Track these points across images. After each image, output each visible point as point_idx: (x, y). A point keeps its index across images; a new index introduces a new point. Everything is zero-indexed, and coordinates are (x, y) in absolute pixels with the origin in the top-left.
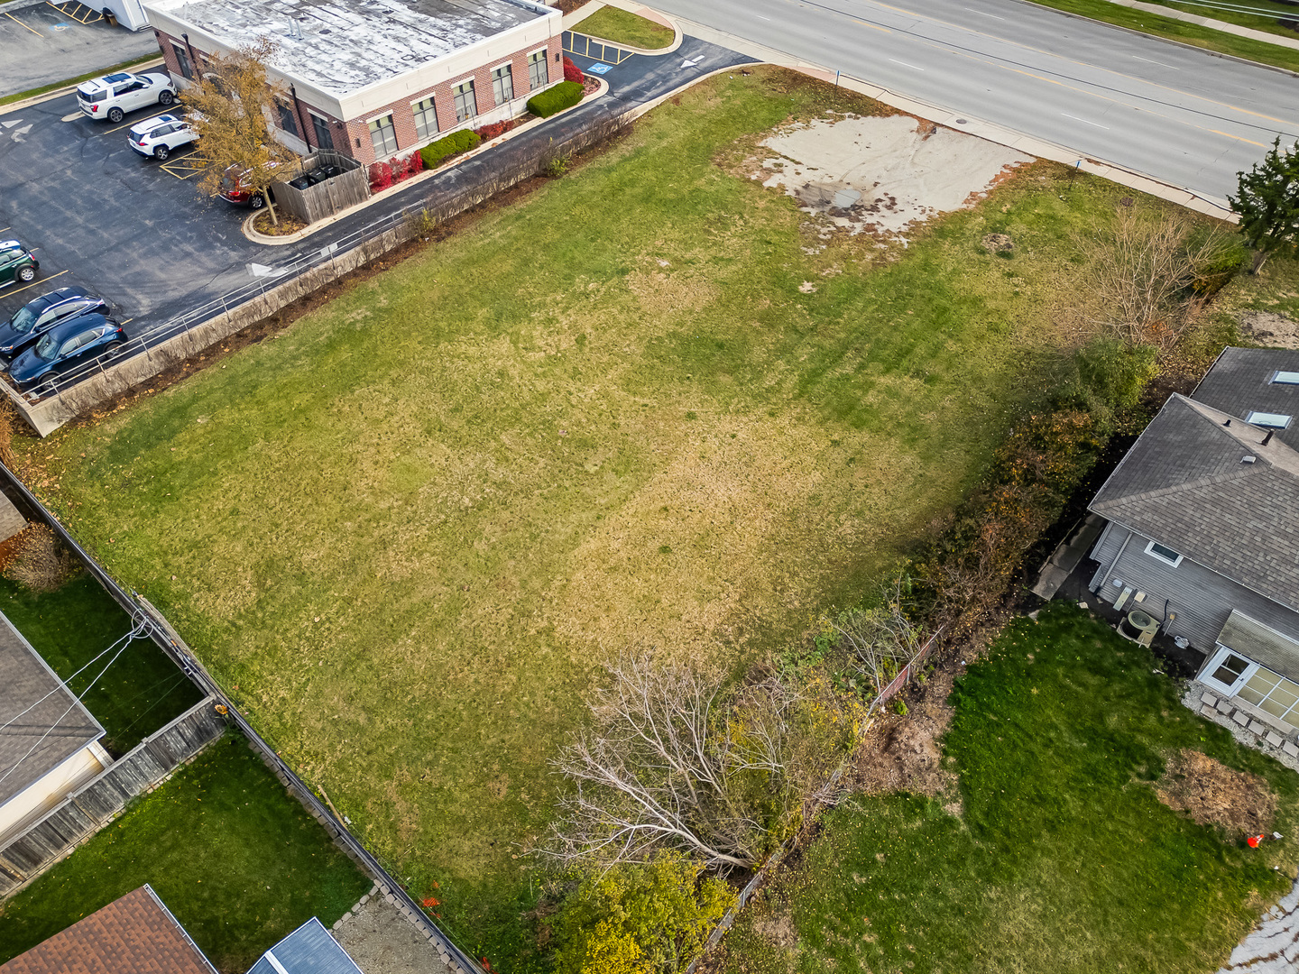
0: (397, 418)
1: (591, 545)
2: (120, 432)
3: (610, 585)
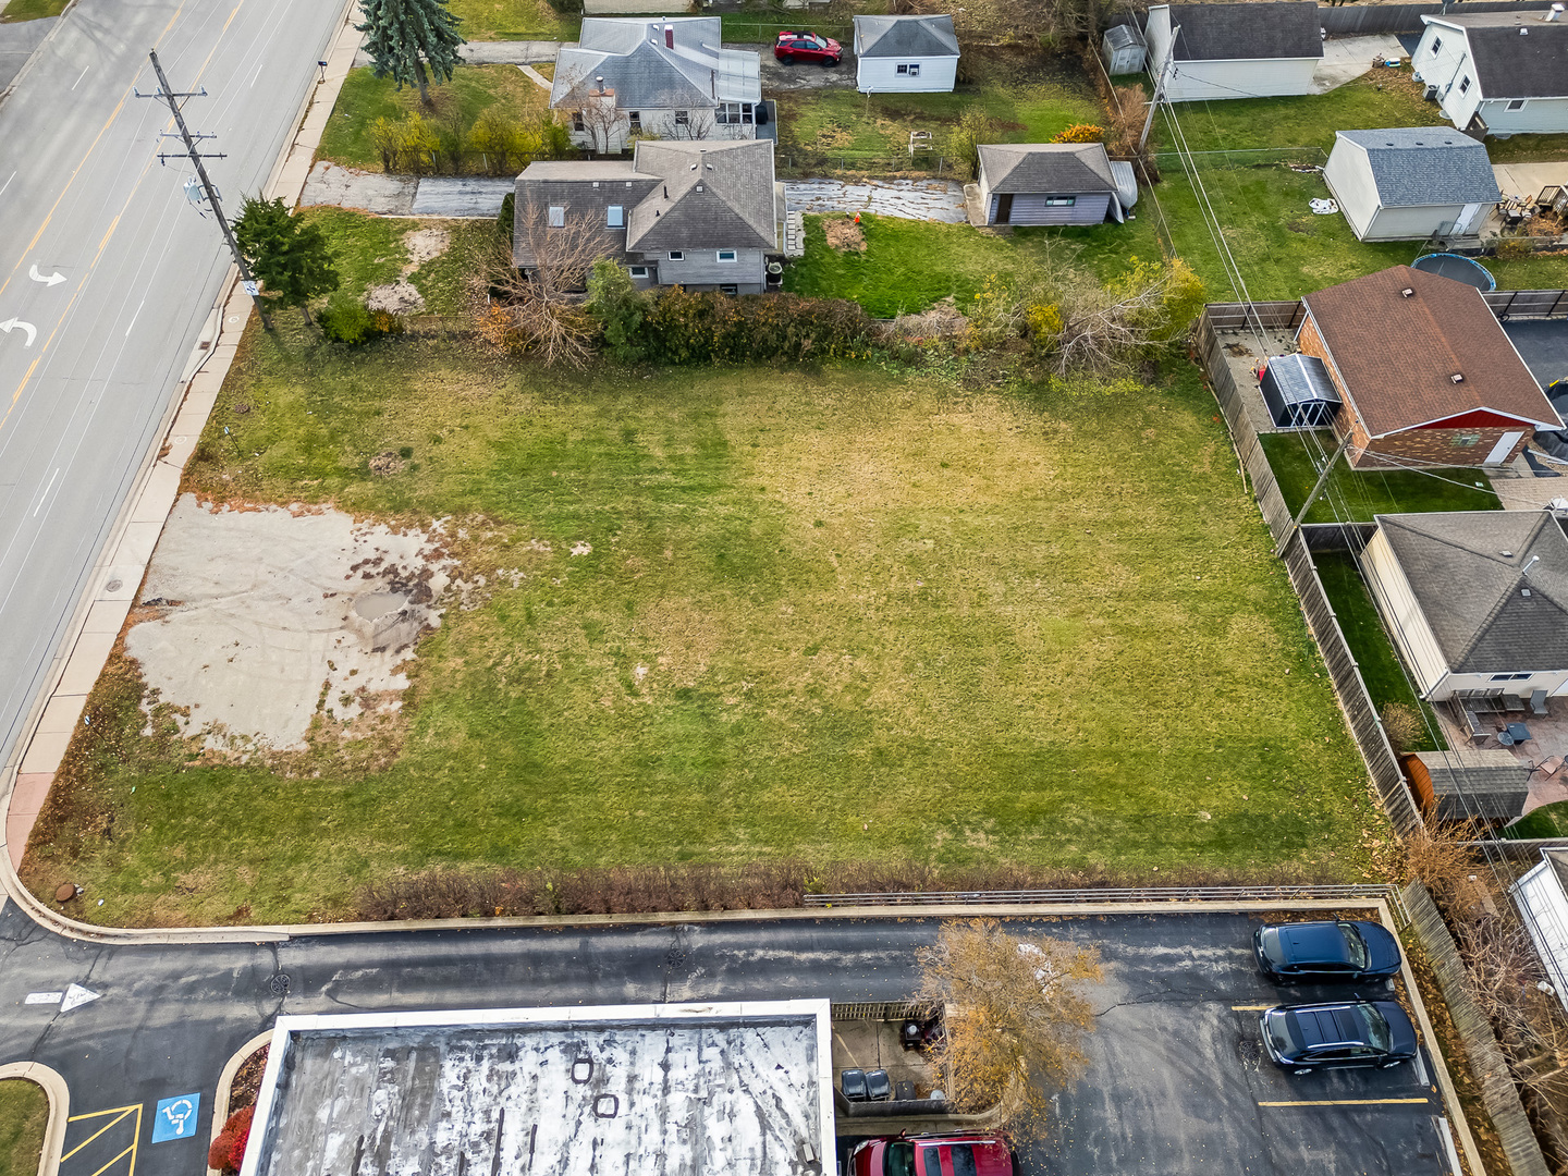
0: (1034, 690)
1: (986, 499)
2: (1289, 857)
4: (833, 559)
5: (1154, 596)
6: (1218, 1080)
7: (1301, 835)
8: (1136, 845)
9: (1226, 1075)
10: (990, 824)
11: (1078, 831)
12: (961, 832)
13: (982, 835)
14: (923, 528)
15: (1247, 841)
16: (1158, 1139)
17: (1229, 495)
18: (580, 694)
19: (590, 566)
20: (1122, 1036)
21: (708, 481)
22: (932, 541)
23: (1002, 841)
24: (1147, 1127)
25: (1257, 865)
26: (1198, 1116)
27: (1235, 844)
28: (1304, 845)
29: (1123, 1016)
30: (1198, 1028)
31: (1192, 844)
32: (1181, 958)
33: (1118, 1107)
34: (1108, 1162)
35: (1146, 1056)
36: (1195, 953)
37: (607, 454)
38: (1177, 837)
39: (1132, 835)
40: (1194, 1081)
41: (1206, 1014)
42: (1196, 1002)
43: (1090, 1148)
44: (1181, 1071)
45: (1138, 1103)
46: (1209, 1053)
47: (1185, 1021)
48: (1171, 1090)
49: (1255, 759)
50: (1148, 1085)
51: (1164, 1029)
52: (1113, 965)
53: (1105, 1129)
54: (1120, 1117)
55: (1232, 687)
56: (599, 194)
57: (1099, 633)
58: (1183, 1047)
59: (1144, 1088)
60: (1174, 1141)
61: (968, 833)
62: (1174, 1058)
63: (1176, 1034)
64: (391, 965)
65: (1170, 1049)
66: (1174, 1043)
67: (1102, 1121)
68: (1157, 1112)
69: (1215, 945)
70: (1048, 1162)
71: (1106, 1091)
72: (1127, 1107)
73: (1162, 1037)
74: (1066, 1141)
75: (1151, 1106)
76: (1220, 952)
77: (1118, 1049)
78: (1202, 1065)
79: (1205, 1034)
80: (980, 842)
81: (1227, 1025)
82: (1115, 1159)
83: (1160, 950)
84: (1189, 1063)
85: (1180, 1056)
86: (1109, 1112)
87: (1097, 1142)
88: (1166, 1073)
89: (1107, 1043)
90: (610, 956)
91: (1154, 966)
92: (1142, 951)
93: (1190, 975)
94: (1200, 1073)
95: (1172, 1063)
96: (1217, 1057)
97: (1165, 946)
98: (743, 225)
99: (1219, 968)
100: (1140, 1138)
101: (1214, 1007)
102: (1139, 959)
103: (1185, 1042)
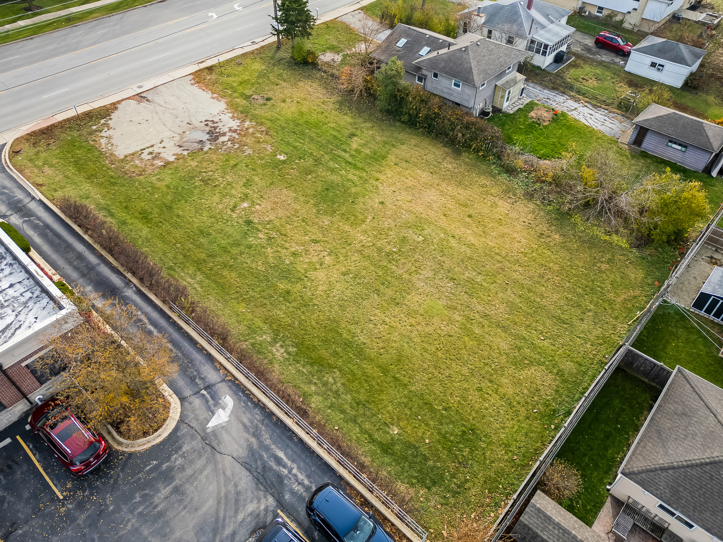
0: (387, 319)
1: (472, 239)
2: (412, 485)
3: (494, 234)
4: (370, 218)
5: (505, 329)
6: (228, 531)
7: (434, 483)
8: (343, 412)
9: (234, 534)
10: (292, 350)
11: (325, 384)
12: (277, 342)
13: (282, 350)
14: (426, 232)
15: (400, 459)
16: (167, 523)
17: (616, 318)
18: (216, 198)
19: (277, 165)
20: (216, 469)
21: (359, 165)
22: (423, 239)
23: (288, 359)
24: (170, 514)
25: (389, 473)
26: (196, 535)
27: (392, 454)
28: (429, 488)
29: (227, 462)
30: (252, 501)
31: (370, 436)
32: (285, 466)
33: (171, 493)
34: (135, 508)
35: (212, 488)
36: (295, 471)
37: (335, 136)
38: (367, 426)
39: (347, 406)
40: (217, 520)
41: (263, 500)
42: (267, 490)
43: (137, 495)
44: (217, 510)
45: (180, 501)
46: (240, 517)
47: (249, 493)
48: (201, 512)
49: (457, 431)
50: (196, 499)
51: (236, 486)
52: (253, 440)
53: (154, 495)
54: (167, 498)
55: (490, 392)
56: (426, 40)
57: (451, 321)
58: (233, 501)
59: (192, 499)
60: (172, 532)
61: (278, 345)
62: (223, 501)
63: (238, 493)
64: (47, 226)
65: (226, 496)
66: (232, 496)
67: (158, 491)
68: (183, 513)
69: (308, 477)
70: (116, 481)
71: (177, 482)
72: (174, 498)
73: (231, 488)
74: (134, 482)
75: (185, 508)
76: (306, 482)
77: (206, 472)
78: (230, 517)
79: (251, 508)
80: (278, 352)
81: (266, 515)
82: (140, 510)
83: (281, 454)
84: (225, 510)
85: (226, 504)
86: (165, 491)
87: (144, 496)
88: (210, 504)
89: (205, 467)
90: (98, 274)
91: (268, 458)
92: (273, 447)
93: (280, 478)
94: (224, 520)
95: (219, 502)
96: (242, 522)
97: (286, 455)
98: (470, 71)
99: (296, 487)
100: (161, 514)
101: (271, 501)
102: (267, 449)
103: (237, 501)
